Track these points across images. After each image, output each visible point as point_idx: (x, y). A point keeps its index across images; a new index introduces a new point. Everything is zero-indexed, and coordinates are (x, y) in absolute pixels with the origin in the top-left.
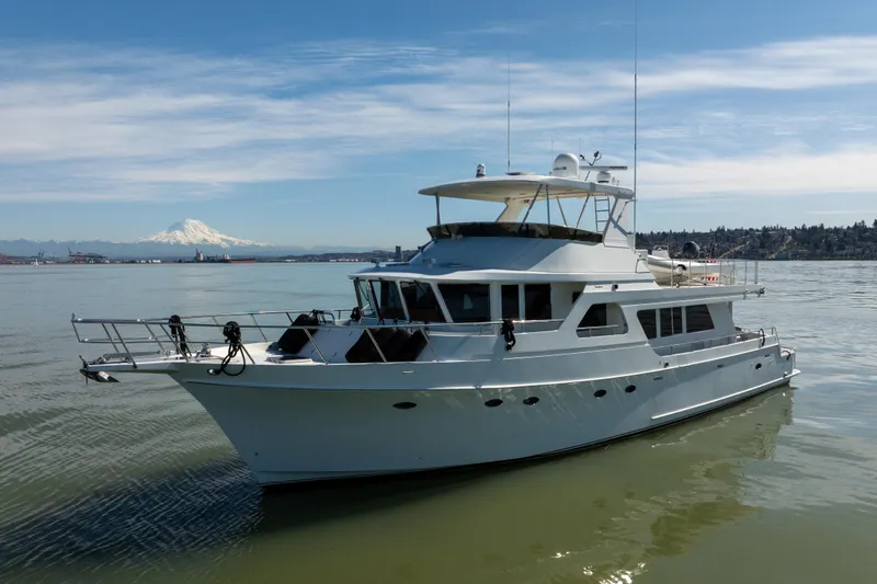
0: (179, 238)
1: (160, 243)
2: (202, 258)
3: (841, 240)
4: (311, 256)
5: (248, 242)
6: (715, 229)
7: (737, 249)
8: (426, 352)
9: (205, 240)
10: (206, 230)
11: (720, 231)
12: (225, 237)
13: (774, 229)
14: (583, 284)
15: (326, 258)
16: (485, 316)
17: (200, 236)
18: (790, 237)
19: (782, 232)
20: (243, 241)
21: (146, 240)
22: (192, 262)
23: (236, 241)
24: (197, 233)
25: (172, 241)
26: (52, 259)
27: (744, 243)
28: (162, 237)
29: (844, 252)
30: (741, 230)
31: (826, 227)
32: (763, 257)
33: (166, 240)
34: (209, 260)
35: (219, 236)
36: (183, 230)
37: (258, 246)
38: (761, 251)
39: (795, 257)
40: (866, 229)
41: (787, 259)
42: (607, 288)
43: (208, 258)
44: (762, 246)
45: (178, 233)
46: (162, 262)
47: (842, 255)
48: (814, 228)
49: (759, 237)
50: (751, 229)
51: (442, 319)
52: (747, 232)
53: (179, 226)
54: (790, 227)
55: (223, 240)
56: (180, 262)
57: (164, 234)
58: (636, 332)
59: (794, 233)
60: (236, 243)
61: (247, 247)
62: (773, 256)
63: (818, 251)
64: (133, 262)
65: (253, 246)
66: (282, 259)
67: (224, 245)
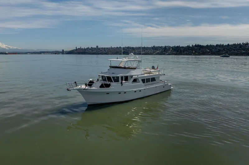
3: (184, 50)
4: (36, 52)
5: (15, 48)
6: (152, 46)
7: (158, 52)
8: (111, 86)
11: (154, 47)
12: (6, 46)
13: (168, 47)
14: (133, 76)
15: (40, 53)
16: (118, 81)
18: (171, 49)
19: (170, 47)
20: (13, 47)
23: (11, 47)
27: (160, 50)
29: (184, 53)
30: (159, 47)
31: (180, 46)
32: (164, 54)
35: (5, 45)
37: (19, 49)
38: (164, 53)
39: (172, 54)
40: (190, 47)
41: (170, 55)
42: (137, 76)
43: (2, 53)
44: (164, 51)
47: (183, 54)
48: (177, 47)
49: (164, 49)
50: (162, 47)
51: (112, 82)
52: (161, 47)
54: (172, 46)
55: (6, 47)
58: (141, 83)
59: (172, 48)
62: (167, 54)
63: (178, 53)
65: (17, 49)
66: (26, 53)
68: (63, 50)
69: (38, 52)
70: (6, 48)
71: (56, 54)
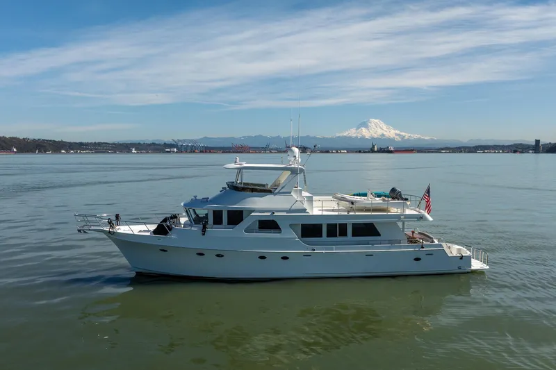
0: (364, 134)
1: (350, 137)
2: (376, 149)
5: (416, 136)
9: (383, 135)
10: (384, 127)
12: (398, 132)
17: (380, 132)
20: (412, 136)
21: (341, 135)
22: (369, 152)
23: (407, 135)
24: (378, 129)
25: (359, 136)
26: (276, 149)
28: (352, 133)
33: (354, 135)
34: (381, 151)
35: (393, 131)
36: (367, 127)
37: (424, 140)
42: (269, 214)
43: (381, 149)
45: (364, 129)
46: (348, 152)
53: (365, 125)
55: (396, 135)
56: (360, 152)
57: (353, 130)
60: (406, 137)
61: (415, 140)
64: (327, 152)
65: (419, 139)
66: (438, 150)
67: (398, 139)
68: (538, 142)
69: (470, 148)
70: (397, 137)
71: (515, 152)
